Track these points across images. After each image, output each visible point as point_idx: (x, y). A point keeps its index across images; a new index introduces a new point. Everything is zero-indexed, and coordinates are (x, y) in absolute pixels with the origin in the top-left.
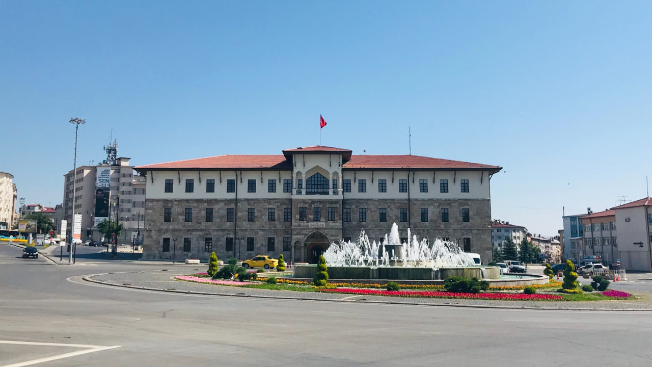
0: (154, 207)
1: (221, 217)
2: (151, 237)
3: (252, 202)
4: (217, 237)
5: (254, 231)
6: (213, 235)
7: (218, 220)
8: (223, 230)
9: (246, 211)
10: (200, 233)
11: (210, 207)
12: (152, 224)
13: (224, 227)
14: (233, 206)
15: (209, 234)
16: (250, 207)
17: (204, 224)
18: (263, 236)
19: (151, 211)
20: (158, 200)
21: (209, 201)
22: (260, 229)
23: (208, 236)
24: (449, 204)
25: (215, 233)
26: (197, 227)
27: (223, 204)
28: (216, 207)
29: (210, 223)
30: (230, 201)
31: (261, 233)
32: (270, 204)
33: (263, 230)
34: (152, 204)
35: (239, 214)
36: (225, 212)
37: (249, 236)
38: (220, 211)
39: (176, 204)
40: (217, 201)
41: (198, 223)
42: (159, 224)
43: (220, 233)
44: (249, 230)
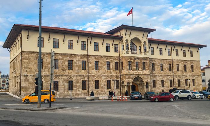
0: (29, 57)
1: (79, 67)
2: (28, 80)
3: (97, 57)
4: (76, 80)
5: (99, 76)
6: (74, 79)
7: (77, 69)
8: (80, 75)
9: (94, 63)
10: (65, 77)
11: (71, 59)
12: (28, 70)
13: (81, 73)
14: (86, 59)
15: (71, 78)
16: (96, 60)
17: (67, 72)
18: (105, 79)
19: (27, 61)
20: (33, 53)
21: (70, 55)
22: (103, 75)
23: (70, 80)
24: (187, 63)
25: (75, 77)
26: (62, 73)
27: (79, 58)
28: (75, 60)
29: (71, 71)
30: (84, 56)
31: (103, 77)
32: (107, 59)
33: (104, 76)
34: (27, 55)
35: (90, 65)
36: (81, 63)
37: (96, 79)
38: (78, 63)
39: (47, 56)
40: (75, 55)
41: (63, 70)
42: (33, 71)
43: (78, 77)
44: (96, 75)
